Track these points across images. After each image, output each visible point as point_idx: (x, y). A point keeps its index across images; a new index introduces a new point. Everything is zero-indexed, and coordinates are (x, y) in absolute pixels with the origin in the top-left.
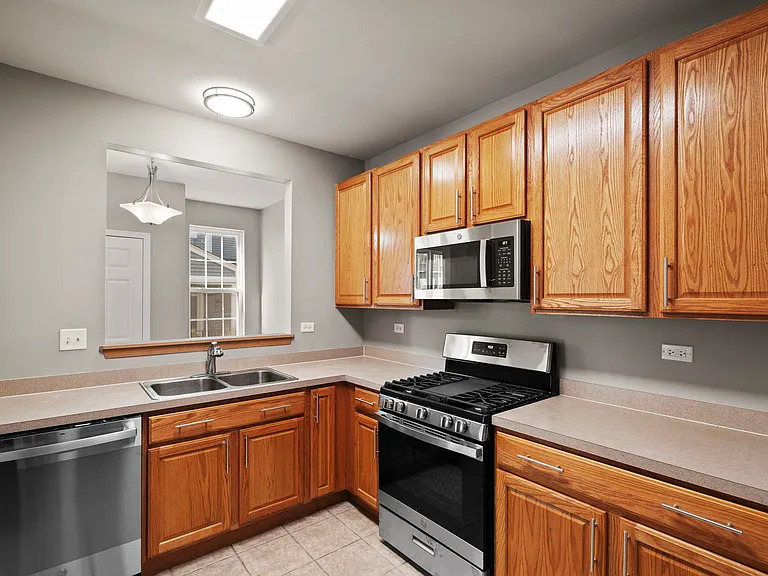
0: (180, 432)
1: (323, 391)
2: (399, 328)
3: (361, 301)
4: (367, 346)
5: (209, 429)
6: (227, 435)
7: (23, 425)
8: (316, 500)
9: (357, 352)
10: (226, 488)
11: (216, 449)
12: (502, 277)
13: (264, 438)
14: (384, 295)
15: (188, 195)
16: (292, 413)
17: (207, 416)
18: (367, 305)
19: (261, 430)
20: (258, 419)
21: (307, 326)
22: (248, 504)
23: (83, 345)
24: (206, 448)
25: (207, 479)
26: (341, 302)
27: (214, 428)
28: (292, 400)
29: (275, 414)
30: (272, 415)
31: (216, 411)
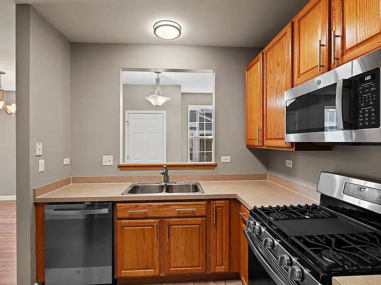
0: (131, 214)
1: (219, 203)
2: (289, 164)
3: (257, 143)
4: (270, 174)
5: (147, 216)
6: (158, 220)
7: (66, 199)
8: (214, 273)
9: (264, 177)
10: (157, 251)
11: (150, 227)
12: (364, 117)
13: (179, 226)
14: (271, 139)
15: (183, 90)
16: (197, 214)
17: (145, 208)
18: (261, 146)
19: (177, 222)
20: (175, 214)
21: (226, 159)
22: (170, 263)
23: (111, 163)
24: (146, 226)
25: (146, 243)
26: (249, 144)
27: (150, 215)
28: (198, 206)
29: (186, 213)
30: (183, 213)
31: (150, 206)
